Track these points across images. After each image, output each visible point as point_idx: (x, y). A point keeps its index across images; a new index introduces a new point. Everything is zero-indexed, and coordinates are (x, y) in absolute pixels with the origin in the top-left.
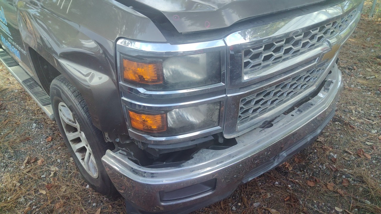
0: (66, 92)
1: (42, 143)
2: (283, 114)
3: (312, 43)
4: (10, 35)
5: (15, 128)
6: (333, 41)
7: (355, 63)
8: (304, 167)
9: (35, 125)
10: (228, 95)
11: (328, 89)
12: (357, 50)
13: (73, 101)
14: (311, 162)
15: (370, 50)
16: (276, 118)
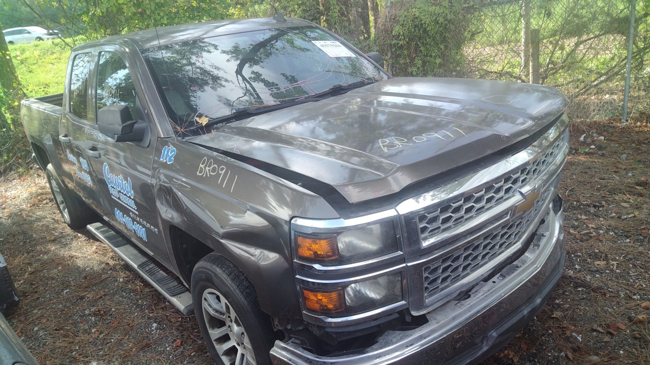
0: (220, 275)
1: (168, 349)
2: (482, 282)
3: (497, 196)
4: (136, 210)
5: (128, 332)
6: (526, 189)
7: (604, 197)
8: (535, 356)
9: (155, 325)
10: (409, 264)
11: (539, 246)
12: (606, 176)
13: (229, 286)
14: (544, 347)
15: (627, 173)
16: (473, 287)
